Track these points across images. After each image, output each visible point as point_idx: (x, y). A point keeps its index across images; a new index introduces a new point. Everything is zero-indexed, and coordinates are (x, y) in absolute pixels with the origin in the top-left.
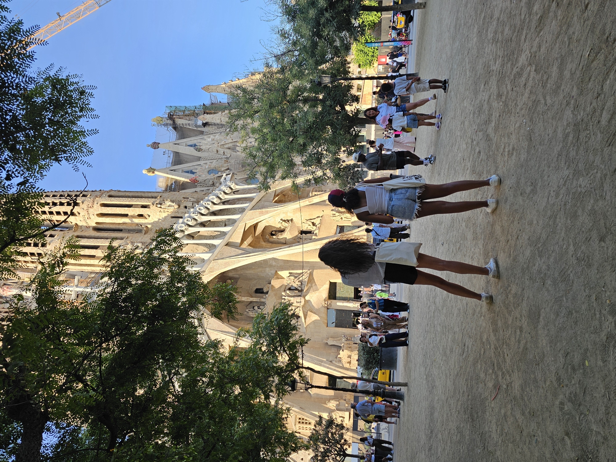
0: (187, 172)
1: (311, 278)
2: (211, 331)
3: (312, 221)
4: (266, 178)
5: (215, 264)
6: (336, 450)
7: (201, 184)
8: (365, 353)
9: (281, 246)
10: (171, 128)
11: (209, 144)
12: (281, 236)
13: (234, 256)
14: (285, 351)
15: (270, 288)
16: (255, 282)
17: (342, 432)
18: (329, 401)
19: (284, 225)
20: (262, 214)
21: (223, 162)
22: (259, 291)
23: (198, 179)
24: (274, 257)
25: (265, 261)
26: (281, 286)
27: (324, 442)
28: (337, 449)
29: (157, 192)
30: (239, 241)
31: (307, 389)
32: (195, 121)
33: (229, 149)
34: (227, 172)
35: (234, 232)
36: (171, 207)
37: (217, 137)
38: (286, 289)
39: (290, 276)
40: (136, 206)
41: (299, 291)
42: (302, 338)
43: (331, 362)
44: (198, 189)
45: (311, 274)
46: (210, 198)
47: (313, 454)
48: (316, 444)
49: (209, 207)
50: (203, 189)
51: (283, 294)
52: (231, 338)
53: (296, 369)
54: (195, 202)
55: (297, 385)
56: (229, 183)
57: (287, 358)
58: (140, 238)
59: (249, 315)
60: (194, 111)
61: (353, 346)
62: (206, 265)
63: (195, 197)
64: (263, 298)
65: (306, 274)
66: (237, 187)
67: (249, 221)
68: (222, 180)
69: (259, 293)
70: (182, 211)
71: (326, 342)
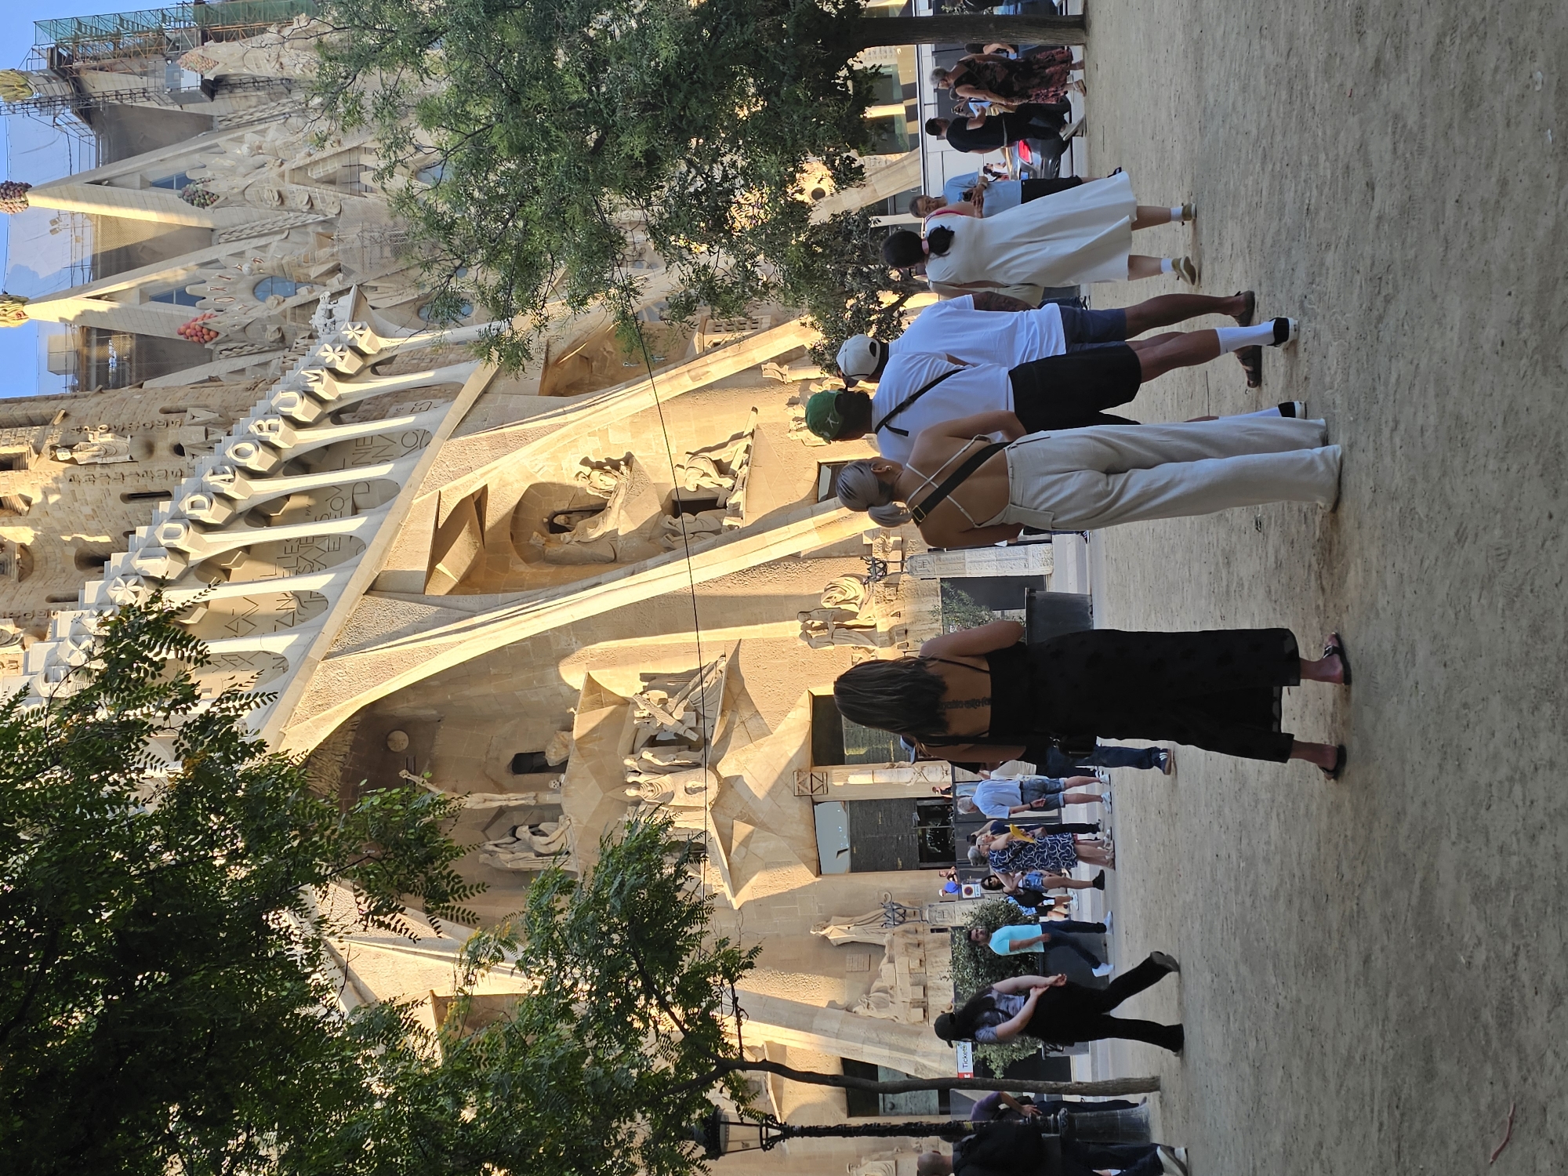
0: (165, 298)
1: (736, 690)
3: (715, 455)
5: (330, 672)
9: (602, 573)
10: (68, 114)
11: (242, 170)
13: (407, 634)
14: (665, 1008)
15: (572, 747)
16: (506, 729)
19: (601, 485)
20: (505, 447)
21: (312, 239)
22: (529, 764)
23: (213, 324)
29: (46, 399)
31: (768, 1144)
32: (170, 77)
33: (331, 181)
34: (335, 283)
35: (396, 532)
37: (271, 134)
38: (638, 745)
39: (646, 690)
41: (692, 746)
44: (220, 367)
46: (274, 403)
49: (274, 438)
50: (240, 364)
51: (628, 762)
53: (716, 1075)
54: (216, 424)
55: (727, 1131)
56: (347, 332)
59: (498, 865)
60: (160, 32)
61: (928, 940)
62: (296, 681)
63: (210, 401)
64: (547, 789)
65: (713, 672)
66: (383, 343)
67: (451, 484)
68: (318, 319)
69: (530, 772)
70: (164, 466)
71: (820, 933)
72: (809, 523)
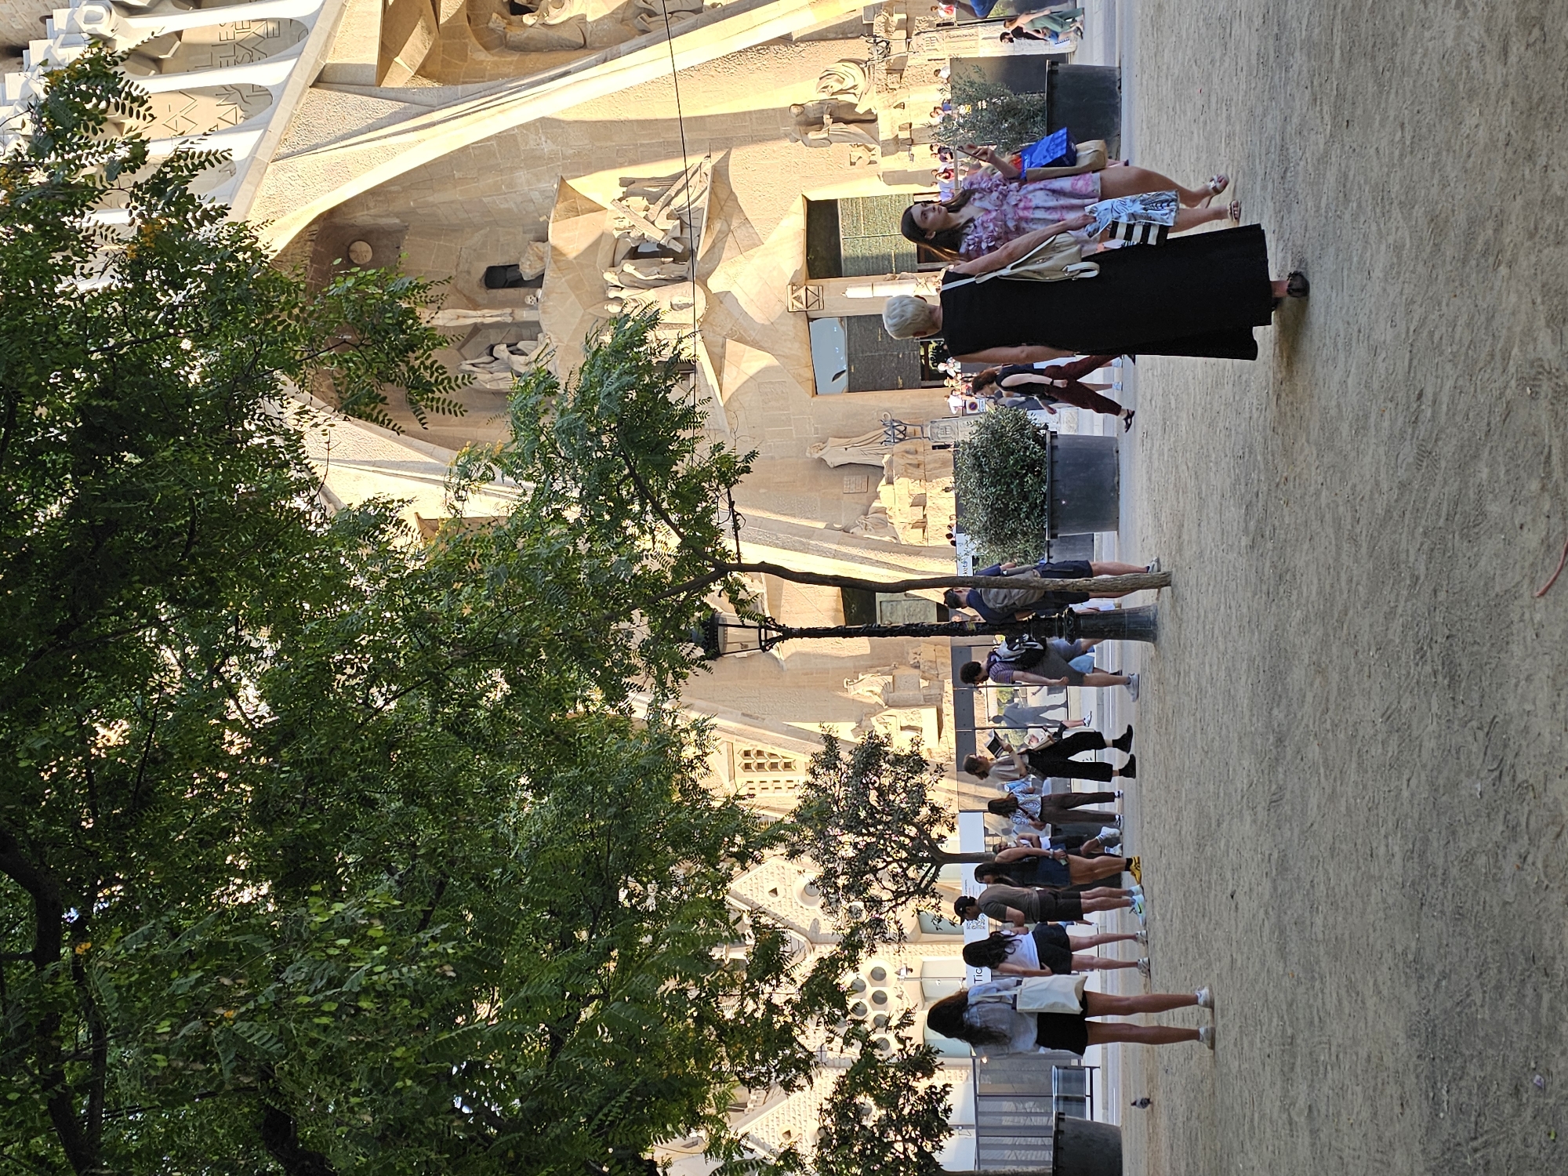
1: (722, 194)
5: (283, 177)
6: (902, 846)
8: (986, 481)
9: (568, 62)
12: (557, 13)
13: (360, 133)
15: (547, 260)
16: (477, 238)
17: (917, 780)
18: (854, 679)
22: (502, 278)
24: (547, 114)
25: (505, 139)
26: (595, 245)
27: (854, 825)
28: (907, 841)
30: (371, 57)
31: (766, 645)
35: (341, 14)
38: (618, 257)
39: (625, 195)
41: (678, 258)
42: (723, 452)
43: (845, 530)
45: (720, 175)
47: (815, 871)
48: (821, 835)
51: (610, 277)
53: (714, 578)
55: (725, 634)
59: (477, 386)
61: (929, 458)
62: (245, 186)
64: (524, 305)
65: (698, 176)
69: (504, 287)
71: (816, 456)
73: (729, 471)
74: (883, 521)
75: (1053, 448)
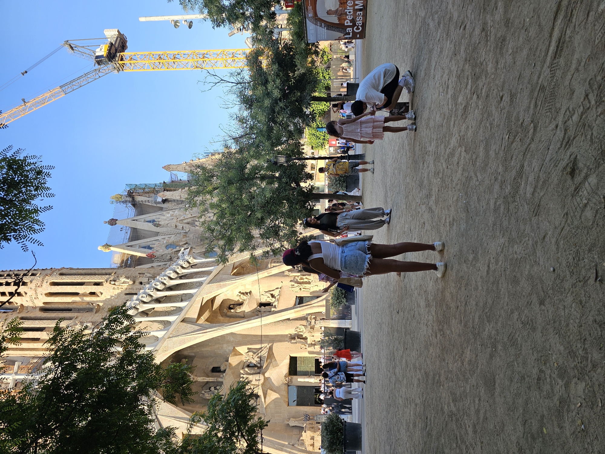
0: (145, 247)
1: (271, 353)
2: (163, 417)
3: (271, 293)
4: (224, 251)
5: (169, 342)
7: (158, 259)
8: (328, 433)
9: (240, 321)
10: (130, 205)
11: (168, 220)
12: (239, 310)
13: (190, 333)
14: (243, 436)
15: (227, 366)
16: (211, 360)
19: (243, 298)
20: (221, 287)
21: (182, 236)
22: (216, 370)
23: (155, 254)
24: (233, 331)
25: (222, 337)
26: (240, 363)
29: (112, 269)
30: (196, 316)
32: (155, 198)
33: (188, 224)
34: (186, 246)
35: (191, 307)
36: (126, 283)
37: (176, 212)
38: (244, 367)
39: (248, 352)
40: (89, 284)
41: (259, 368)
42: (261, 420)
43: (293, 445)
44: (155, 264)
45: (271, 349)
46: (166, 273)
49: (165, 282)
50: (160, 264)
51: (242, 371)
52: (185, 424)
54: (151, 277)
56: (187, 258)
57: (245, 444)
58: (91, 318)
59: (204, 397)
60: (154, 188)
61: (316, 426)
62: (160, 344)
63: (151, 272)
64: (219, 377)
65: (265, 349)
66: (195, 261)
67: (206, 296)
68: (180, 254)
69: (216, 372)
70: (137, 287)
71: (287, 423)
72: (293, 311)
73: (262, 425)
74: (303, 444)
75: (345, 425)
